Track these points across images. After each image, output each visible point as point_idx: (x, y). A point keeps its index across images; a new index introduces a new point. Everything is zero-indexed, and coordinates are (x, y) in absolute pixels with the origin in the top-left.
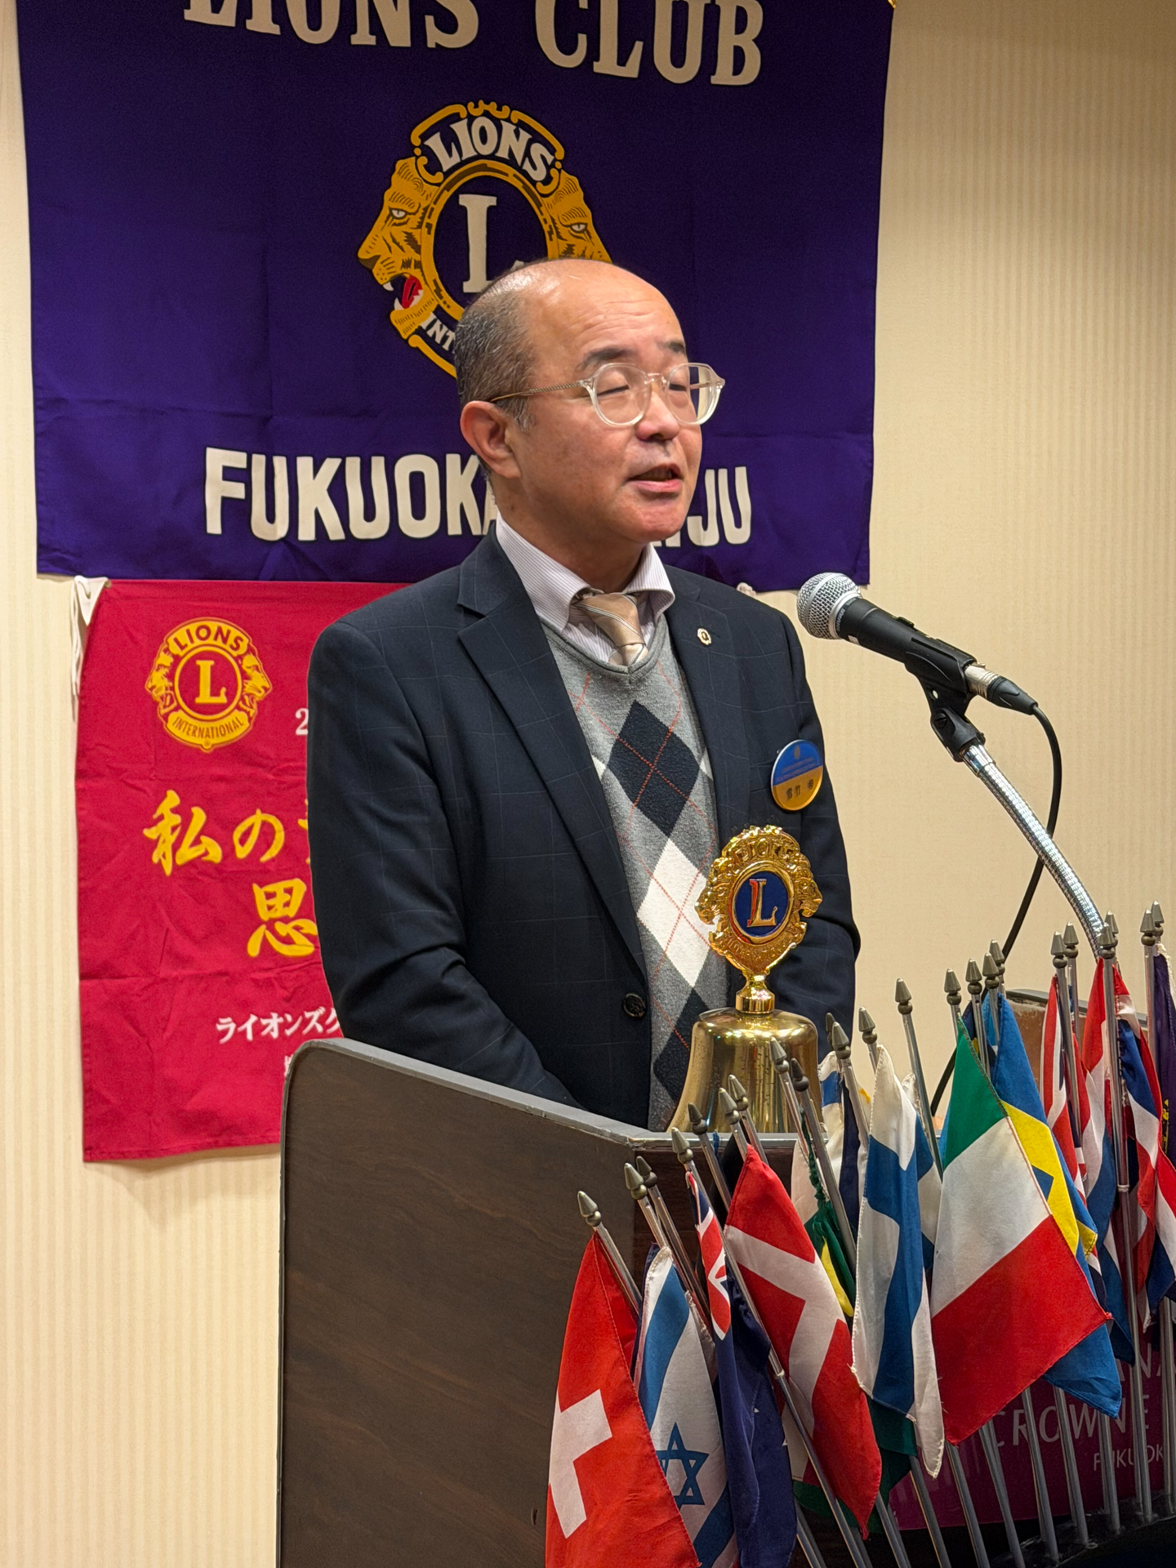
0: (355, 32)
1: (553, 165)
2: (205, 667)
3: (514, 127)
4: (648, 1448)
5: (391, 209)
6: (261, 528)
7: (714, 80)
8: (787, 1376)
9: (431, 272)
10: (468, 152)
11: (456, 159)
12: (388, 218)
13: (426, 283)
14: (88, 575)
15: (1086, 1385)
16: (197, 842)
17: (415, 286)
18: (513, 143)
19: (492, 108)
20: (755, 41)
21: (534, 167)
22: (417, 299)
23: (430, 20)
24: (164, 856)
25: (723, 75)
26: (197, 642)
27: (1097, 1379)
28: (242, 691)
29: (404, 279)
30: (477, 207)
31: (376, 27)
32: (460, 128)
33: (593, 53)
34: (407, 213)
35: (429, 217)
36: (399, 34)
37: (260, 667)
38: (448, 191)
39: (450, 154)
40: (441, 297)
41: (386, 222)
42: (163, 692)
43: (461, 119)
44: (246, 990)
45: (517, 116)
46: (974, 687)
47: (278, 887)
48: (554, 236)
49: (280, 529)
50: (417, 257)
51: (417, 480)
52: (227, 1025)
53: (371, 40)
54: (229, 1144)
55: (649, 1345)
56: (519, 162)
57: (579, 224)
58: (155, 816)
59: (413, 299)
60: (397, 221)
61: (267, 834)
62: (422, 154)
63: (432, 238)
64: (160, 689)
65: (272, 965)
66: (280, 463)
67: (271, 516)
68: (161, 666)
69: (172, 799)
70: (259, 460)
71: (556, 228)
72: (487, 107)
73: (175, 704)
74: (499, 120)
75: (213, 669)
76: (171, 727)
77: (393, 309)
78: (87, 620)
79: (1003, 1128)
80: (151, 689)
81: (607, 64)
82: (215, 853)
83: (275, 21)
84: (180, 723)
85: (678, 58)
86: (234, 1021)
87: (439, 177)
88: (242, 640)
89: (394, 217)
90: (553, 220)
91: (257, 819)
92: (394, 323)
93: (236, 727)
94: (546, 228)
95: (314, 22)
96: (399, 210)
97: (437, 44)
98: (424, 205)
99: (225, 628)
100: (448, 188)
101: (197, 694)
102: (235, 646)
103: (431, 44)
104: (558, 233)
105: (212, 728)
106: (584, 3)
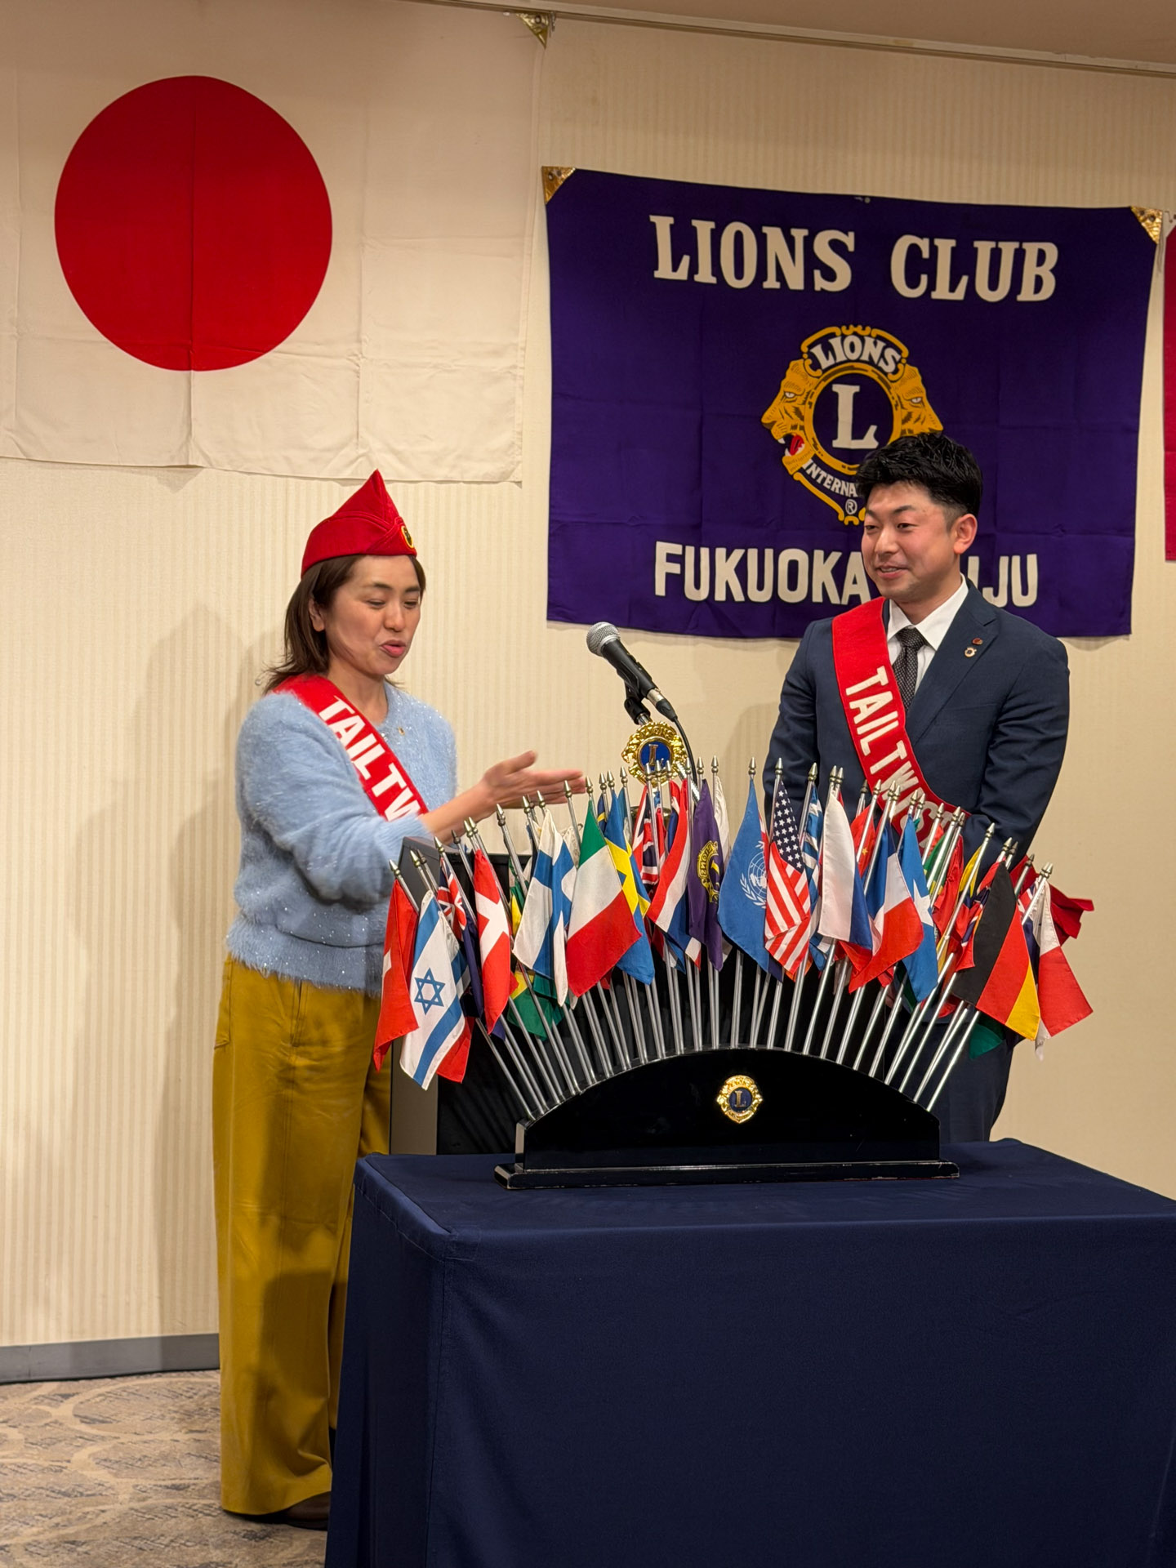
0: (766, 280)
1: (900, 361)
3: (874, 340)
5: (785, 392)
6: (690, 593)
7: (1020, 298)
9: (810, 433)
10: (840, 357)
11: (831, 361)
12: (783, 397)
13: (807, 439)
17: (800, 441)
18: (872, 350)
19: (859, 329)
20: (1051, 270)
21: (887, 363)
22: (800, 450)
23: (817, 273)
25: (1026, 295)
29: (793, 436)
30: (846, 392)
31: (780, 276)
32: (835, 342)
33: (932, 287)
34: (796, 395)
35: (811, 397)
36: (796, 282)
38: (825, 382)
39: (827, 357)
40: (817, 449)
41: (781, 400)
43: (837, 336)
45: (877, 332)
48: (899, 407)
49: (703, 594)
50: (802, 423)
51: (793, 566)
53: (777, 285)
56: (876, 360)
57: (917, 398)
59: (797, 450)
60: (788, 399)
62: (808, 358)
63: (812, 411)
66: (705, 552)
67: (697, 585)
70: (690, 550)
71: (901, 402)
72: (856, 329)
74: (864, 336)
77: (784, 455)
81: (942, 292)
83: (714, 274)
85: (993, 285)
87: (819, 373)
89: (787, 397)
90: (899, 397)
92: (784, 464)
94: (893, 403)
95: (739, 274)
97: (822, 290)
98: (807, 390)
100: (825, 380)
103: (817, 288)
104: (901, 405)
106: (926, 254)
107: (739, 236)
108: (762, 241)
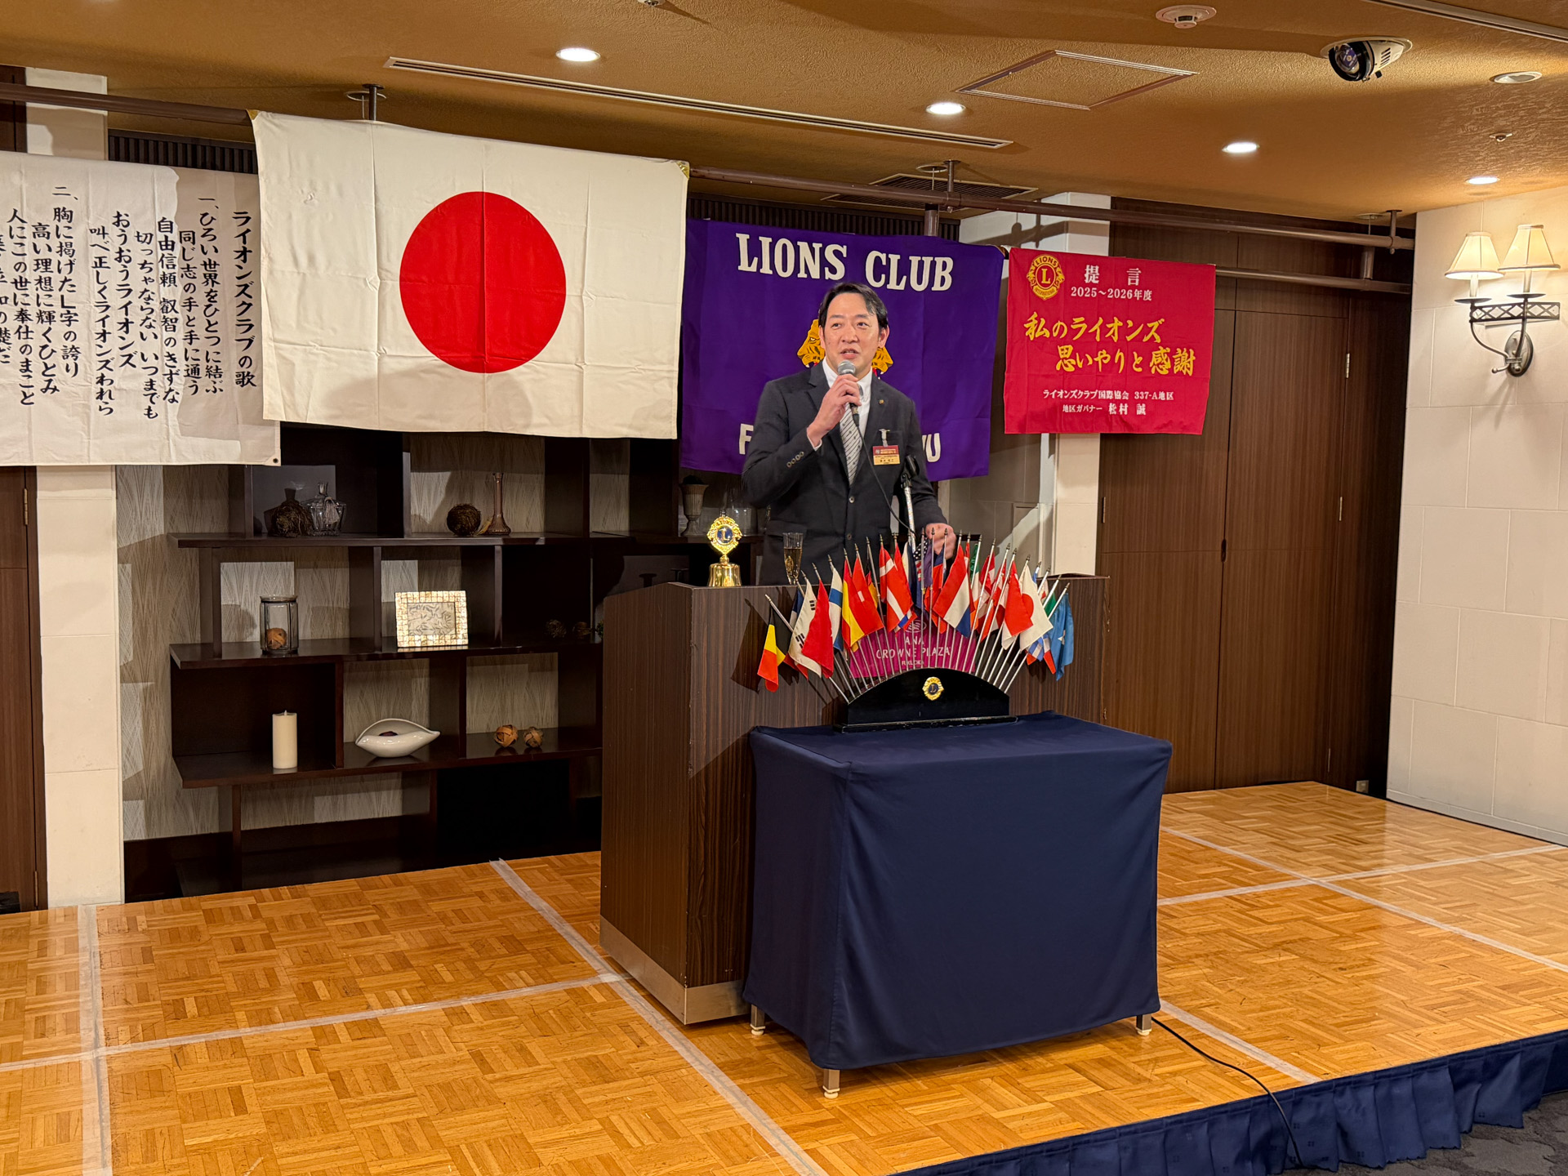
0: (799, 273)
5: (809, 339)
7: (933, 289)
20: (950, 274)
23: (827, 269)
25: (937, 287)
29: (814, 363)
31: (807, 271)
33: (887, 281)
34: (815, 339)
36: (815, 274)
41: (807, 343)
53: (805, 276)
81: (892, 285)
83: (770, 269)
85: (920, 281)
95: (785, 269)
96: (812, 337)
97: (829, 278)
106: (884, 263)
107: (785, 247)
108: (797, 250)
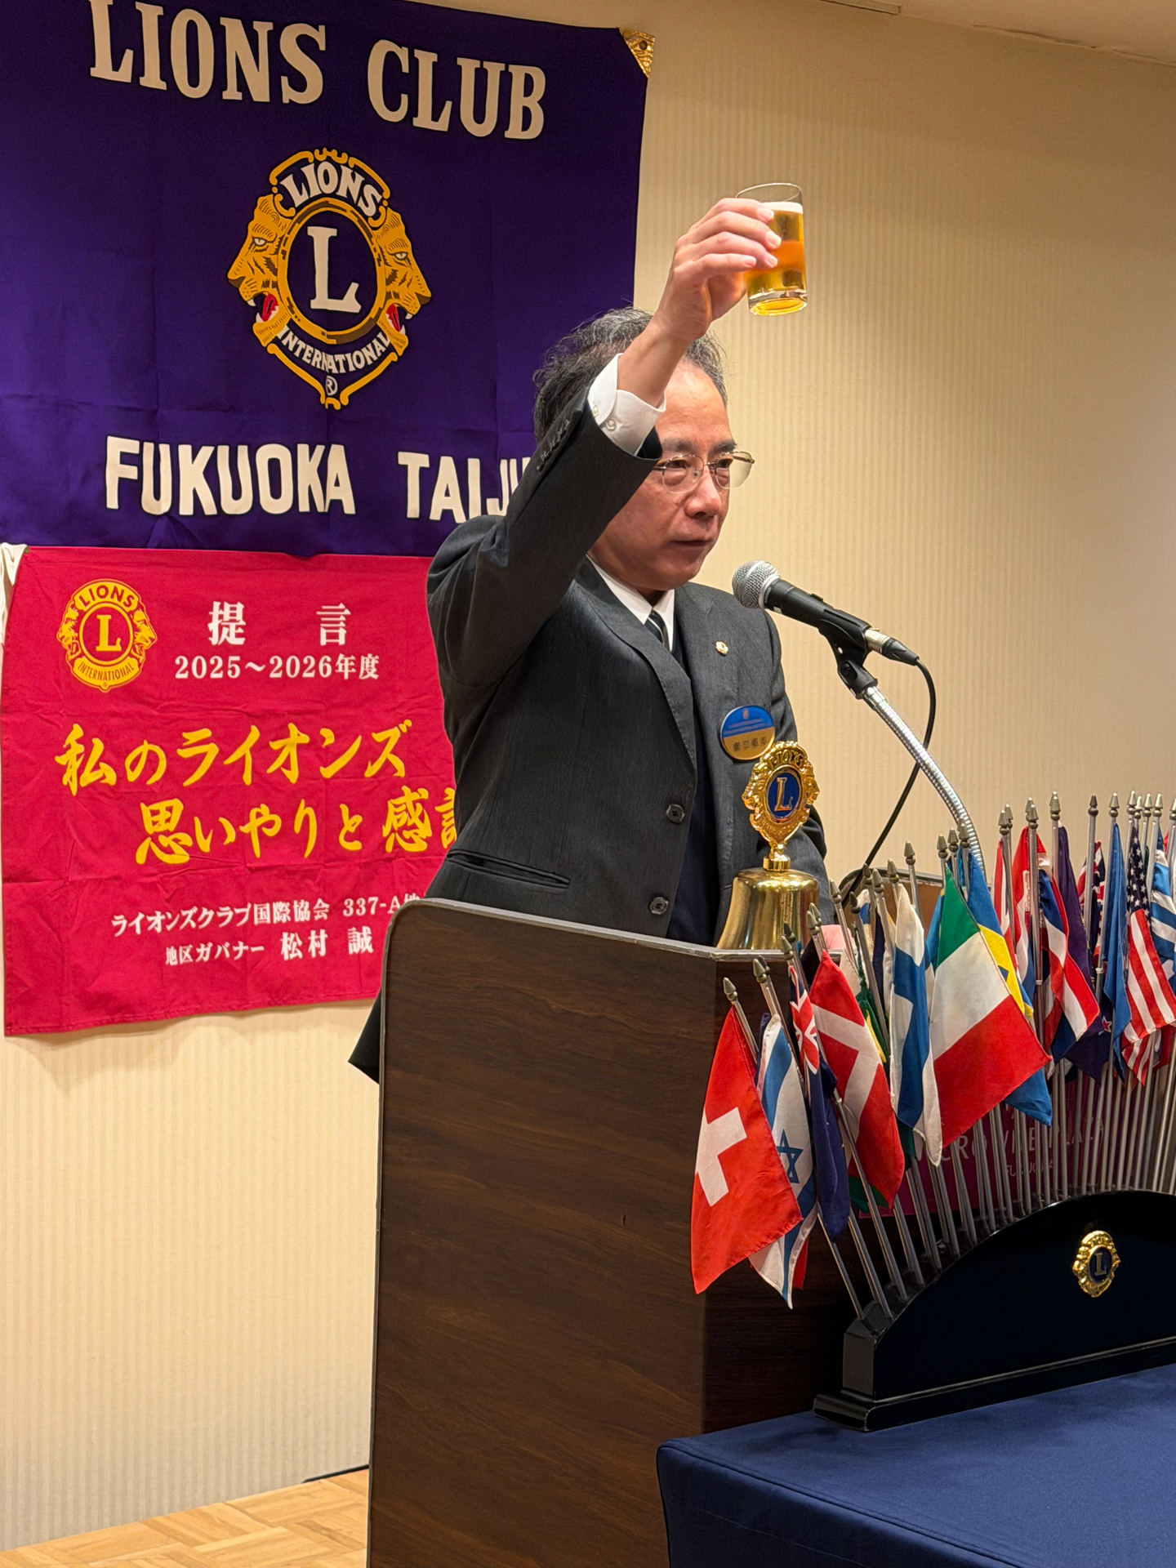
0: (225, 89)
1: (381, 204)
2: (104, 620)
3: (351, 171)
4: (771, 1144)
5: (253, 238)
6: (148, 504)
7: (508, 134)
8: (843, 1102)
9: (284, 292)
10: (315, 192)
11: (305, 197)
12: (251, 245)
13: (281, 300)
14: (12, 543)
15: (1031, 1105)
16: (96, 767)
17: (273, 303)
18: (350, 184)
19: (334, 154)
20: (539, 102)
21: (367, 205)
22: (274, 313)
23: (284, 80)
24: (71, 779)
25: (514, 131)
26: (98, 600)
27: (1039, 1102)
28: (134, 641)
29: (264, 296)
30: (321, 237)
31: (242, 85)
32: (308, 171)
33: (413, 111)
34: (266, 241)
35: (284, 245)
36: (260, 92)
37: (148, 620)
38: (299, 223)
39: (301, 193)
40: (293, 312)
41: (250, 248)
42: (70, 641)
43: (309, 164)
44: (133, 891)
45: (354, 161)
46: (870, 645)
47: (161, 806)
48: (382, 263)
49: (164, 505)
51: (274, 465)
52: (120, 921)
53: (239, 96)
54: (123, 1021)
55: (768, 1079)
56: (355, 199)
57: (401, 253)
58: (65, 746)
59: (270, 314)
60: (257, 248)
61: (152, 760)
62: (279, 192)
63: (286, 262)
64: (68, 638)
65: (156, 871)
66: (165, 449)
67: (157, 495)
68: (69, 619)
69: (77, 731)
70: (149, 447)
71: (384, 256)
72: (329, 154)
73: (80, 651)
74: (339, 164)
75: (110, 622)
76: (77, 671)
77: (255, 322)
78: (13, 580)
79: (976, 939)
80: (63, 637)
81: (423, 120)
82: (111, 778)
83: (162, 79)
84: (83, 668)
85: (479, 116)
86: (126, 918)
87: (292, 212)
88: (133, 598)
89: (256, 245)
90: (381, 250)
91: (144, 748)
92: (256, 333)
93: (129, 671)
94: (376, 256)
95: (194, 80)
96: (260, 239)
97: (290, 101)
98: (279, 236)
99: (120, 588)
100: (299, 221)
101: (98, 644)
102: (127, 603)
103: (286, 100)
104: (385, 260)
105: (109, 672)
106: (405, 69)
107: (192, 28)
108: (219, 35)
